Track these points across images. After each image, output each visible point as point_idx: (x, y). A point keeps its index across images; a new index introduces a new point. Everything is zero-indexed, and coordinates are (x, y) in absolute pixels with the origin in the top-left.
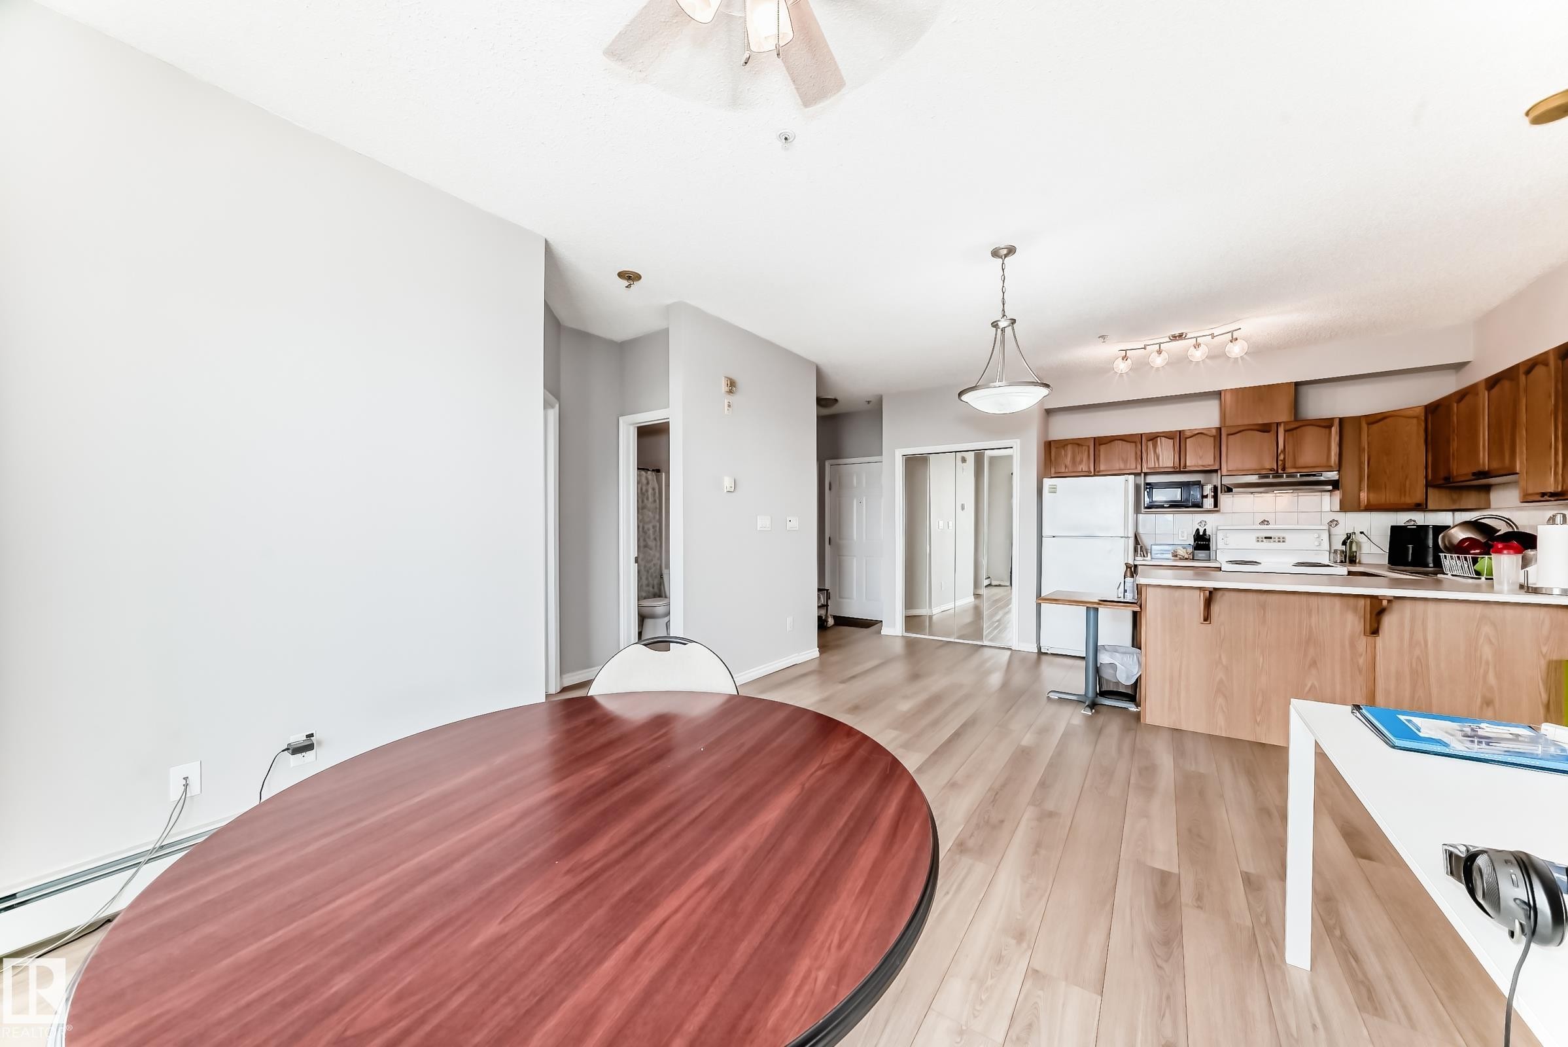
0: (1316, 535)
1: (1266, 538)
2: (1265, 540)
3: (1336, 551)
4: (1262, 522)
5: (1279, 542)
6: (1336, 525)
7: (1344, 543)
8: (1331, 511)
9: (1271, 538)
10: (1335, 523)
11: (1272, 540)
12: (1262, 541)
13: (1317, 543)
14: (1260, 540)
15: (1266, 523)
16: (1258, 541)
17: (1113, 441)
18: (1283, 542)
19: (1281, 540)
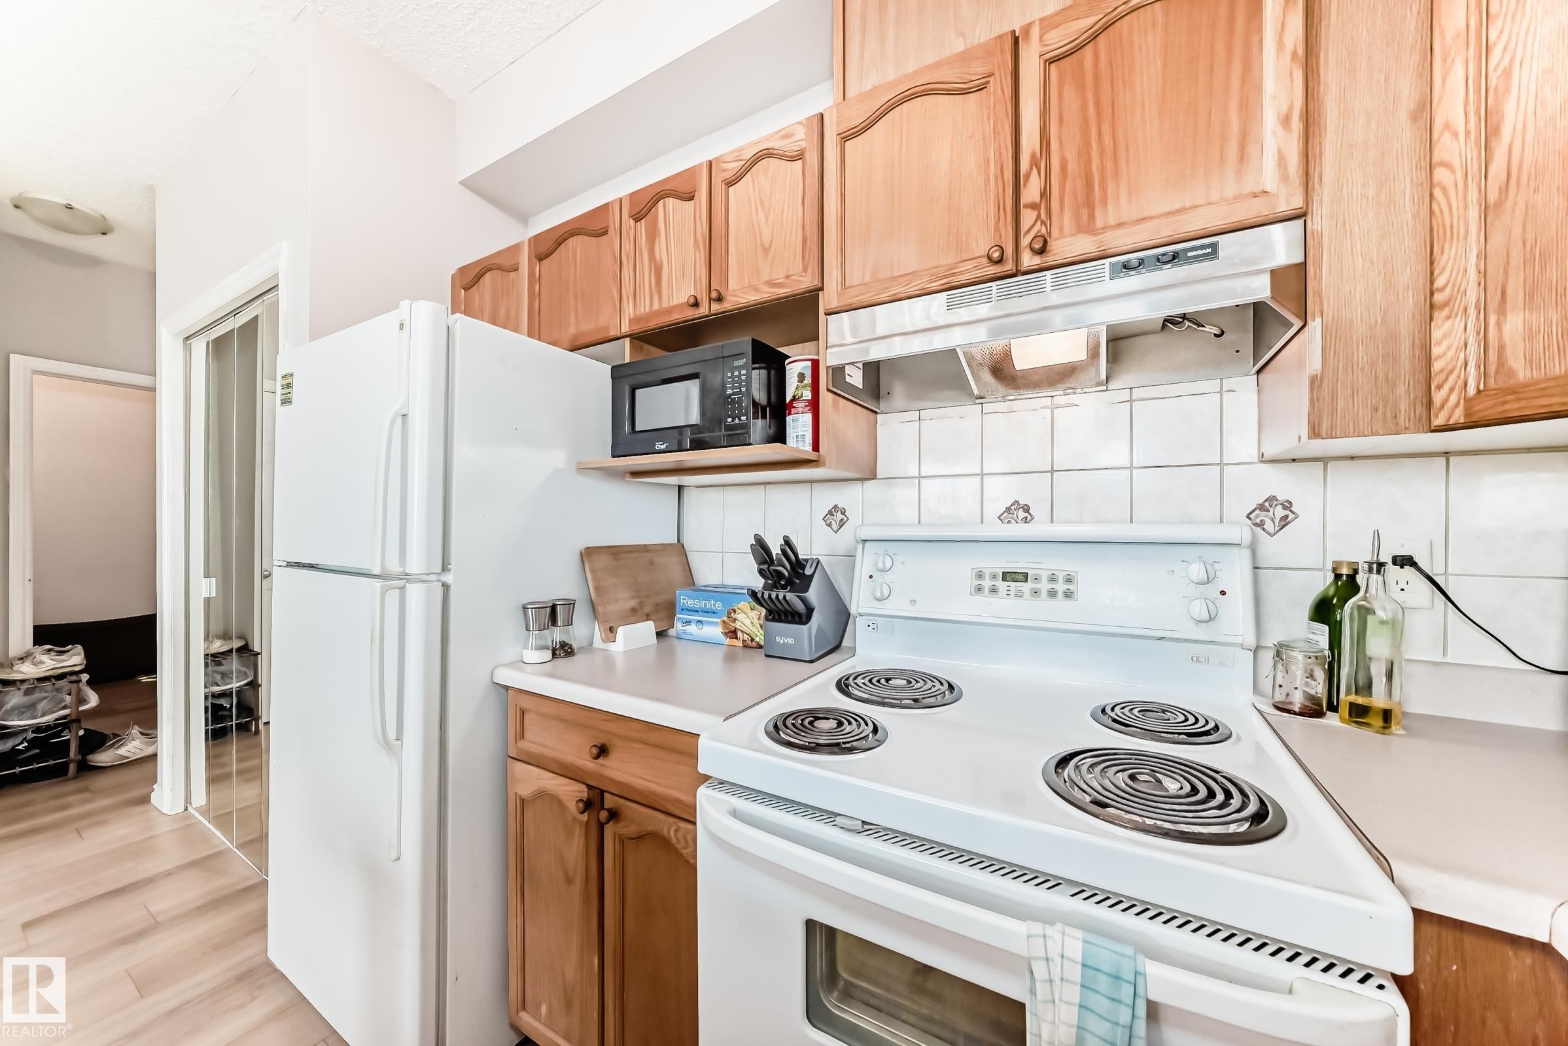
0: (1197, 571)
1: (1006, 576)
2: (1002, 586)
3: (1280, 652)
4: (1008, 510)
5: (1052, 594)
6: (1285, 522)
7: (1324, 611)
8: (1263, 460)
9: (1025, 577)
10: (1280, 512)
11: (1026, 587)
12: (994, 590)
13: (1199, 609)
14: (987, 583)
15: (1021, 514)
16: (979, 589)
17: (559, 244)
18: (1068, 595)
19: (1061, 587)
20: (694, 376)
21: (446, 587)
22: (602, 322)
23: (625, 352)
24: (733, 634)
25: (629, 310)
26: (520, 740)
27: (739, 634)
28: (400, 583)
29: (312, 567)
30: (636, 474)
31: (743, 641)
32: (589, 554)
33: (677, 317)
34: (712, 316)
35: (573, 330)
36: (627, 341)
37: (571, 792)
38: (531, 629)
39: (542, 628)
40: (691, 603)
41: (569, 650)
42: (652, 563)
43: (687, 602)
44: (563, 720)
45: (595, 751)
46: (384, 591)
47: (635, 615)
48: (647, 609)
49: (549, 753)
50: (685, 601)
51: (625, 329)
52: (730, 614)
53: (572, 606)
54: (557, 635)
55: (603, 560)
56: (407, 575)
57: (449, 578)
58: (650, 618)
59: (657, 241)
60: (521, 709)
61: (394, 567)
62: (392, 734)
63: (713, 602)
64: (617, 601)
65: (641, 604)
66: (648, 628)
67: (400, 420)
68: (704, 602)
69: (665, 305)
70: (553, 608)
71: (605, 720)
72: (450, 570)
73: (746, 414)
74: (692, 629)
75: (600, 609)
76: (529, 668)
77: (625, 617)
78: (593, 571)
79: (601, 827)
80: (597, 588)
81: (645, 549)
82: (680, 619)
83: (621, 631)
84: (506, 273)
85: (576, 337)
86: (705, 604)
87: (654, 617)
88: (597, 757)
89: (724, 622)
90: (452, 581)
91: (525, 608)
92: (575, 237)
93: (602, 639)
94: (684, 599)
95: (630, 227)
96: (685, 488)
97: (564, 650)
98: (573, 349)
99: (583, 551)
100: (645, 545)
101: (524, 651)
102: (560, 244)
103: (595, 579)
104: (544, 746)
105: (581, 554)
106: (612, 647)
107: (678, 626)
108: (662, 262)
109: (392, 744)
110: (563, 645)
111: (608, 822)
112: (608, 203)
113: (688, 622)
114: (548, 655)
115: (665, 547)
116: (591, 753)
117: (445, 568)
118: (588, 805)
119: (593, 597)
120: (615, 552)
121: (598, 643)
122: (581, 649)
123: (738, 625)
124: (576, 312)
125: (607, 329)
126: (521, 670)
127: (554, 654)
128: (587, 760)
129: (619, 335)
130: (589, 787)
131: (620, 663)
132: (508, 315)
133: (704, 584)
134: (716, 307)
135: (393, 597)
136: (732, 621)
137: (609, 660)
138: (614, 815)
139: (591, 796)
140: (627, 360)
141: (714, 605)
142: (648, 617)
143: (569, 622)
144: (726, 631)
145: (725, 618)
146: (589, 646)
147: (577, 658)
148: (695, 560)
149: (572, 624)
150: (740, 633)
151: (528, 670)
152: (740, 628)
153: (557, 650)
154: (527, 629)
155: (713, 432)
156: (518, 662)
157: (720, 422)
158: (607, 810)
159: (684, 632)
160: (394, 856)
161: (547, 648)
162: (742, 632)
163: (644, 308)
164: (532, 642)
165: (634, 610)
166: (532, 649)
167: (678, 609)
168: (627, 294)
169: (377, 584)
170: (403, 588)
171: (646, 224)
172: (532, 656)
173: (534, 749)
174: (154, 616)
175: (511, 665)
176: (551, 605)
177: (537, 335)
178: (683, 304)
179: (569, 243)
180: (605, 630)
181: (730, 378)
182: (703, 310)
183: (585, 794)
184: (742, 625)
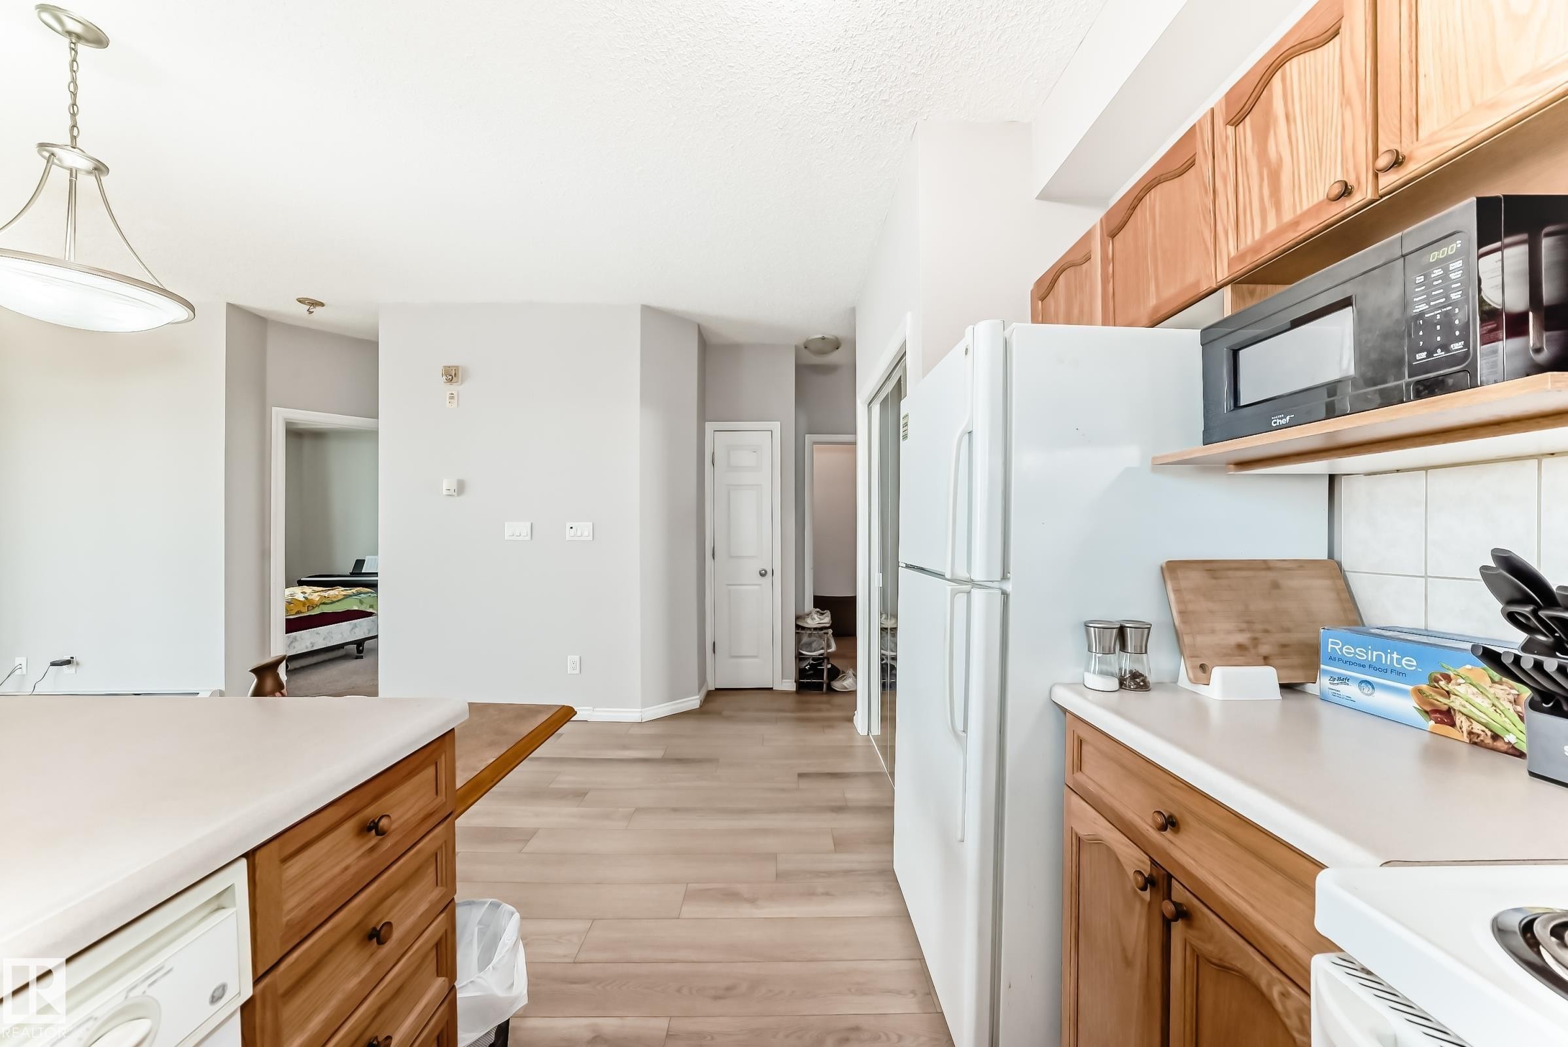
20: (1346, 303)
21: (1005, 594)
22: (1190, 278)
23: (1224, 304)
24: (1446, 716)
25: (1229, 248)
26: (1077, 771)
27: (1459, 719)
28: (966, 587)
29: (922, 570)
30: (1244, 464)
31: (1470, 733)
32: (1172, 569)
33: (1310, 226)
34: (1381, 197)
35: (1152, 302)
36: (1228, 290)
37: (1133, 859)
38: (1094, 651)
39: (1107, 652)
40: (1348, 651)
41: (1142, 684)
42: (1276, 585)
43: (1341, 649)
44: (1123, 766)
45: (1160, 820)
46: (954, 594)
47: (1242, 654)
48: (1265, 649)
49: (1108, 799)
50: (1337, 647)
51: (1223, 274)
52: (1437, 681)
53: (1146, 631)
54: (1126, 663)
55: (1195, 578)
56: (972, 581)
57: (1008, 587)
58: (1271, 661)
59: (1272, 133)
60: (1078, 737)
61: (962, 574)
62: (959, 726)
63: (1395, 656)
64: (1213, 632)
65: (1255, 641)
66: (1266, 679)
67: (967, 436)
68: (1375, 653)
69: (1287, 217)
70: (1122, 631)
71: (1172, 785)
72: (1009, 579)
73: (1465, 337)
74: (1351, 690)
75: (1187, 640)
76: (1091, 694)
77: (1226, 655)
78: (1177, 591)
79: (1167, 924)
80: (1182, 613)
81: (1265, 566)
82: (1326, 672)
83: (1217, 673)
84: (1079, 267)
85: (1156, 309)
86: (1379, 657)
87: (1279, 662)
88: (1163, 828)
89: (1420, 692)
90: (1011, 589)
91: (1087, 626)
92: (1153, 190)
93: (1190, 680)
94: (1333, 643)
95: (1227, 138)
96: (1343, 477)
97: (1135, 682)
98: (1154, 325)
99: (1164, 565)
100: (1265, 561)
101: (1086, 674)
102: (1135, 208)
103: (1180, 601)
104: (1103, 788)
105: (1162, 568)
106: (1202, 689)
107: (1324, 682)
108: (1280, 159)
109: (960, 735)
110: (1135, 675)
111: (1176, 920)
112: (1194, 125)
113: (1344, 680)
114: (1114, 684)
115: (1302, 565)
116: (1154, 821)
117: (1004, 577)
118: (1149, 882)
119: (1177, 623)
120: (1213, 569)
121: (1184, 681)
122: (1160, 684)
123: (1456, 703)
124: (1156, 279)
125: (1197, 283)
126: (1081, 695)
127: (1122, 684)
128: (1148, 824)
129: (1214, 286)
130: (1153, 862)
131: (1215, 714)
132: (1081, 312)
133: (1383, 625)
134: (1388, 181)
135: (961, 599)
136: (1442, 695)
137: (1200, 708)
138: (1183, 914)
139: (1154, 874)
140: (1228, 313)
141: (1399, 661)
142: (1266, 660)
143: (1143, 650)
144: (1428, 709)
145: (1424, 687)
146: (1172, 684)
147: (1152, 694)
148: (1361, 587)
149: (1146, 652)
150: (1463, 718)
151: (1090, 698)
152: (1463, 710)
153: (1125, 680)
154: (1090, 650)
155: (1385, 382)
156: (1080, 684)
157: (1400, 362)
158: (1174, 903)
159: (1336, 694)
160: (959, 837)
161: (1112, 675)
162: (1468, 717)
163: (1252, 235)
164: (1094, 665)
165: (1241, 647)
166: (1094, 673)
167: (1323, 656)
168: (1224, 228)
169: (949, 587)
170: (969, 593)
171: (1252, 122)
172: (1095, 681)
173: (1092, 787)
174: (856, 597)
175: (1070, 686)
176: (1118, 626)
177: (1111, 321)
178: (1322, 201)
179: (1146, 201)
180: (1193, 668)
181: (1421, 285)
182: (1363, 194)
183: (1147, 869)
184: (1467, 705)
